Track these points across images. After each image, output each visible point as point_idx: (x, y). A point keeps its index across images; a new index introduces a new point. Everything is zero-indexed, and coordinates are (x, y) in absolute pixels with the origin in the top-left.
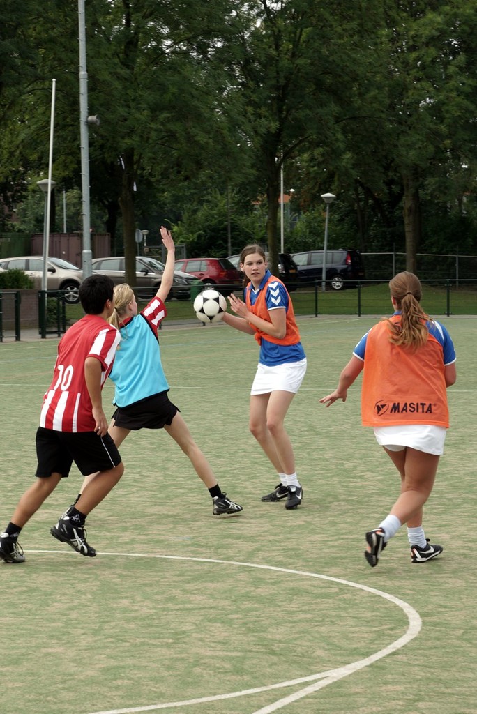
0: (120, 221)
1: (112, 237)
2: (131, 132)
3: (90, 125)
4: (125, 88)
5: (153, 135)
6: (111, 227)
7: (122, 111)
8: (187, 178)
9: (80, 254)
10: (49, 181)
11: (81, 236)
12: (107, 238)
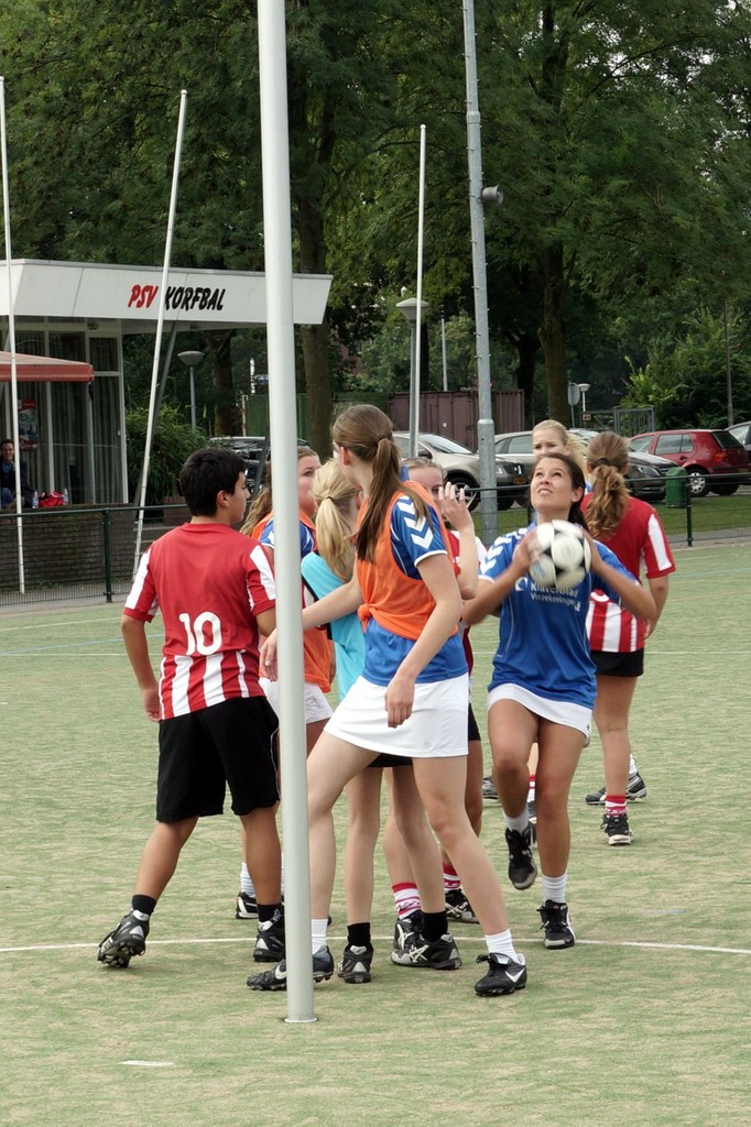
0: (539, 369)
1: (528, 396)
2: (558, 214)
3: (486, 203)
4: (547, 138)
5: (597, 218)
6: (525, 379)
7: (542, 178)
8: (655, 292)
9: (472, 427)
10: (418, 302)
11: (474, 396)
12: (519, 400)
